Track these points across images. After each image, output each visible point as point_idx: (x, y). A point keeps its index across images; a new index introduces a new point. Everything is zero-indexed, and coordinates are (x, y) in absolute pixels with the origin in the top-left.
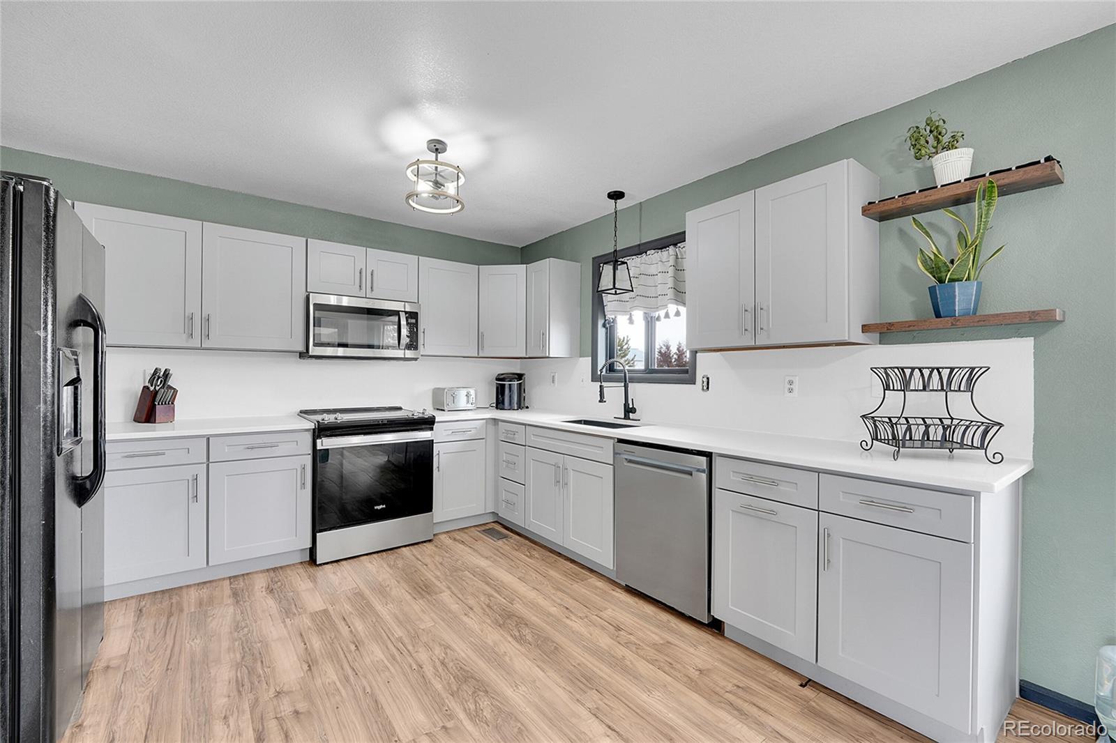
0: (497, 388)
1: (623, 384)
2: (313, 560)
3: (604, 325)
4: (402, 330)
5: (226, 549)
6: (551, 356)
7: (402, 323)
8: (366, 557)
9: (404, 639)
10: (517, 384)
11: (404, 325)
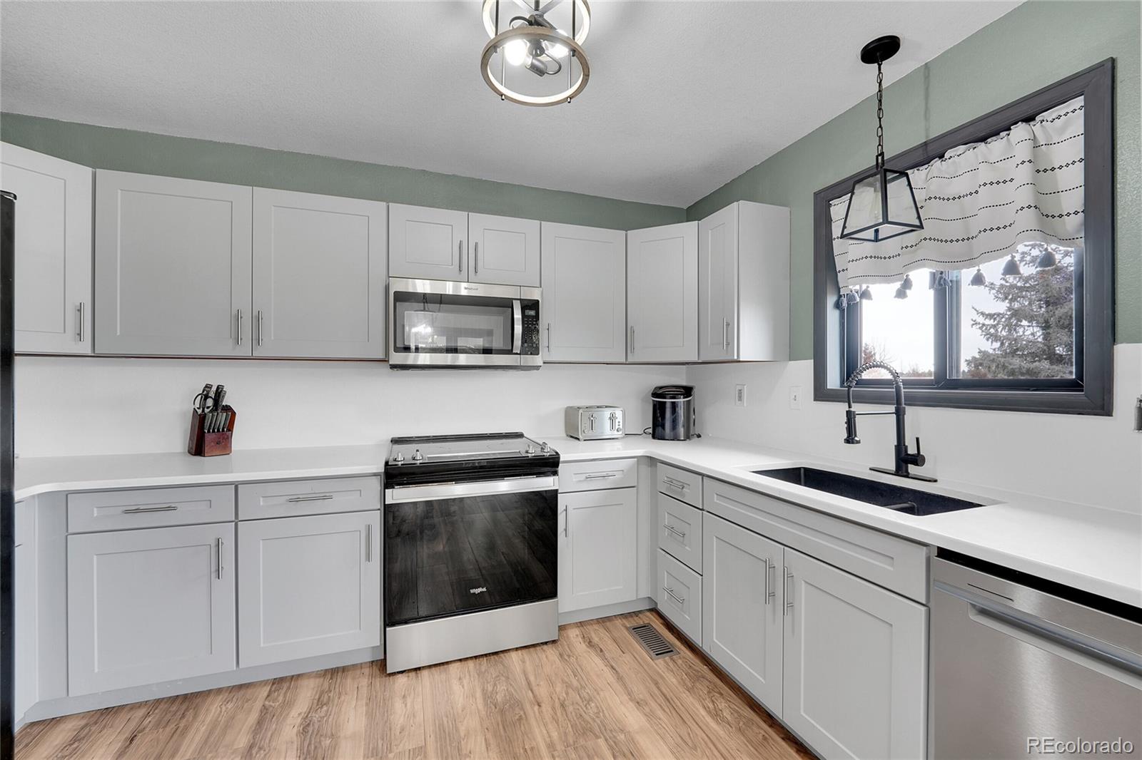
0: (654, 406)
1: (892, 408)
2: (382, 664)
3: (838, 305)
4: (515, 326)
5: (262, 645)
6: (741, 360)
7: (515, 316)
8: (459, 663)
10: (684, 402)
11: (518, 319)
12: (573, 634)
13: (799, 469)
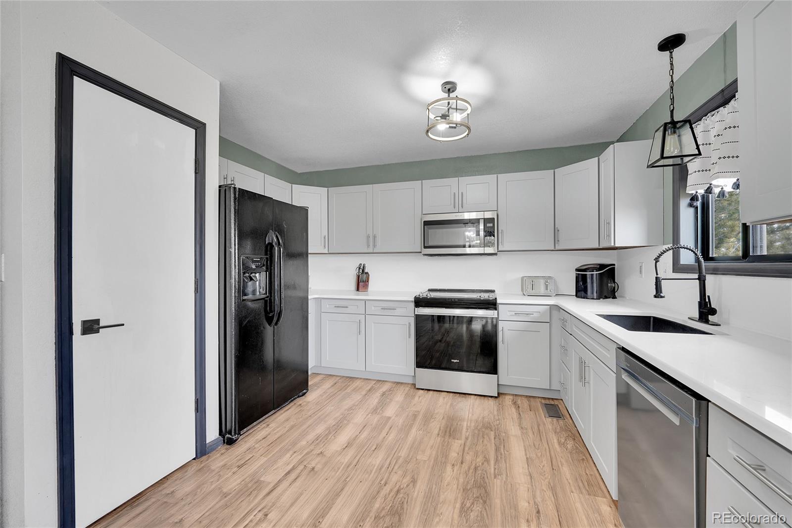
0: (577, 278)
1: (695, 276)
3: (691, 205)
4: (480, 233)
7: (480, 228)
8: (446, 393)
9: (401, 459)
10: (596, 274)
11: (482, 229)
12: (508, 400)
13: (650, 317)
